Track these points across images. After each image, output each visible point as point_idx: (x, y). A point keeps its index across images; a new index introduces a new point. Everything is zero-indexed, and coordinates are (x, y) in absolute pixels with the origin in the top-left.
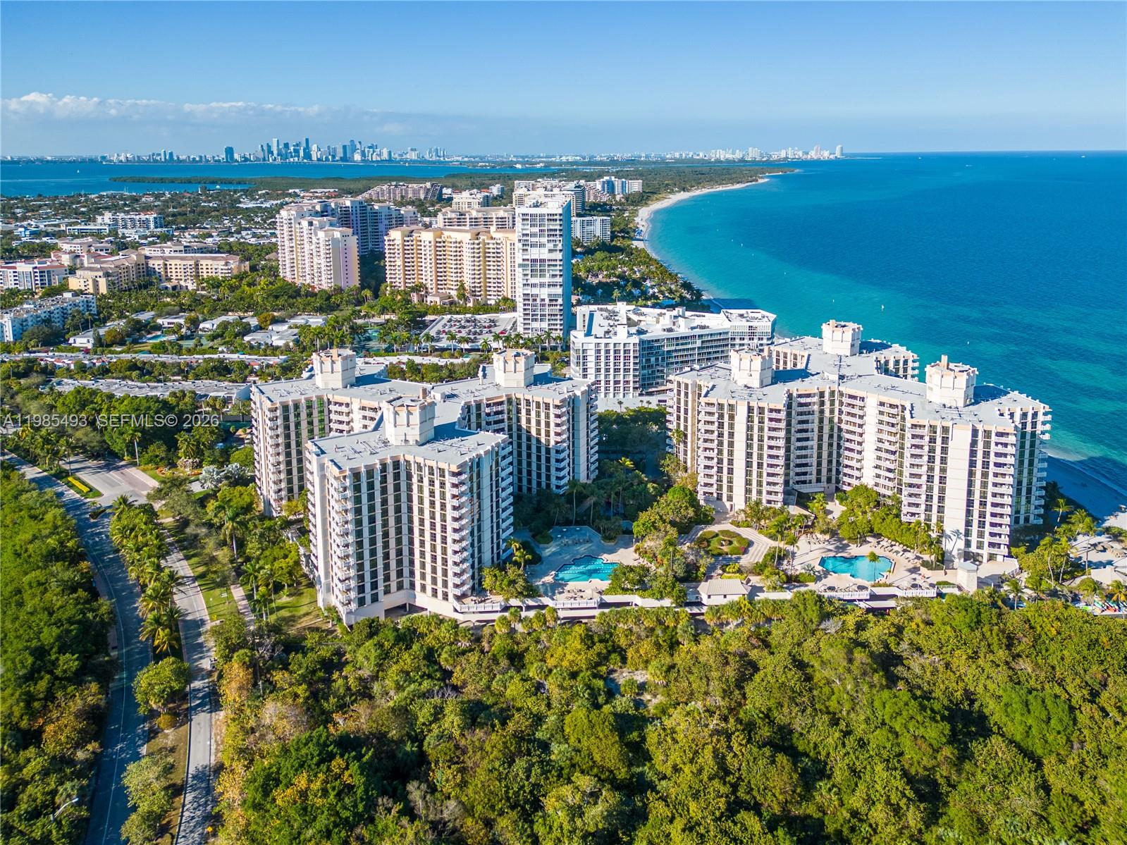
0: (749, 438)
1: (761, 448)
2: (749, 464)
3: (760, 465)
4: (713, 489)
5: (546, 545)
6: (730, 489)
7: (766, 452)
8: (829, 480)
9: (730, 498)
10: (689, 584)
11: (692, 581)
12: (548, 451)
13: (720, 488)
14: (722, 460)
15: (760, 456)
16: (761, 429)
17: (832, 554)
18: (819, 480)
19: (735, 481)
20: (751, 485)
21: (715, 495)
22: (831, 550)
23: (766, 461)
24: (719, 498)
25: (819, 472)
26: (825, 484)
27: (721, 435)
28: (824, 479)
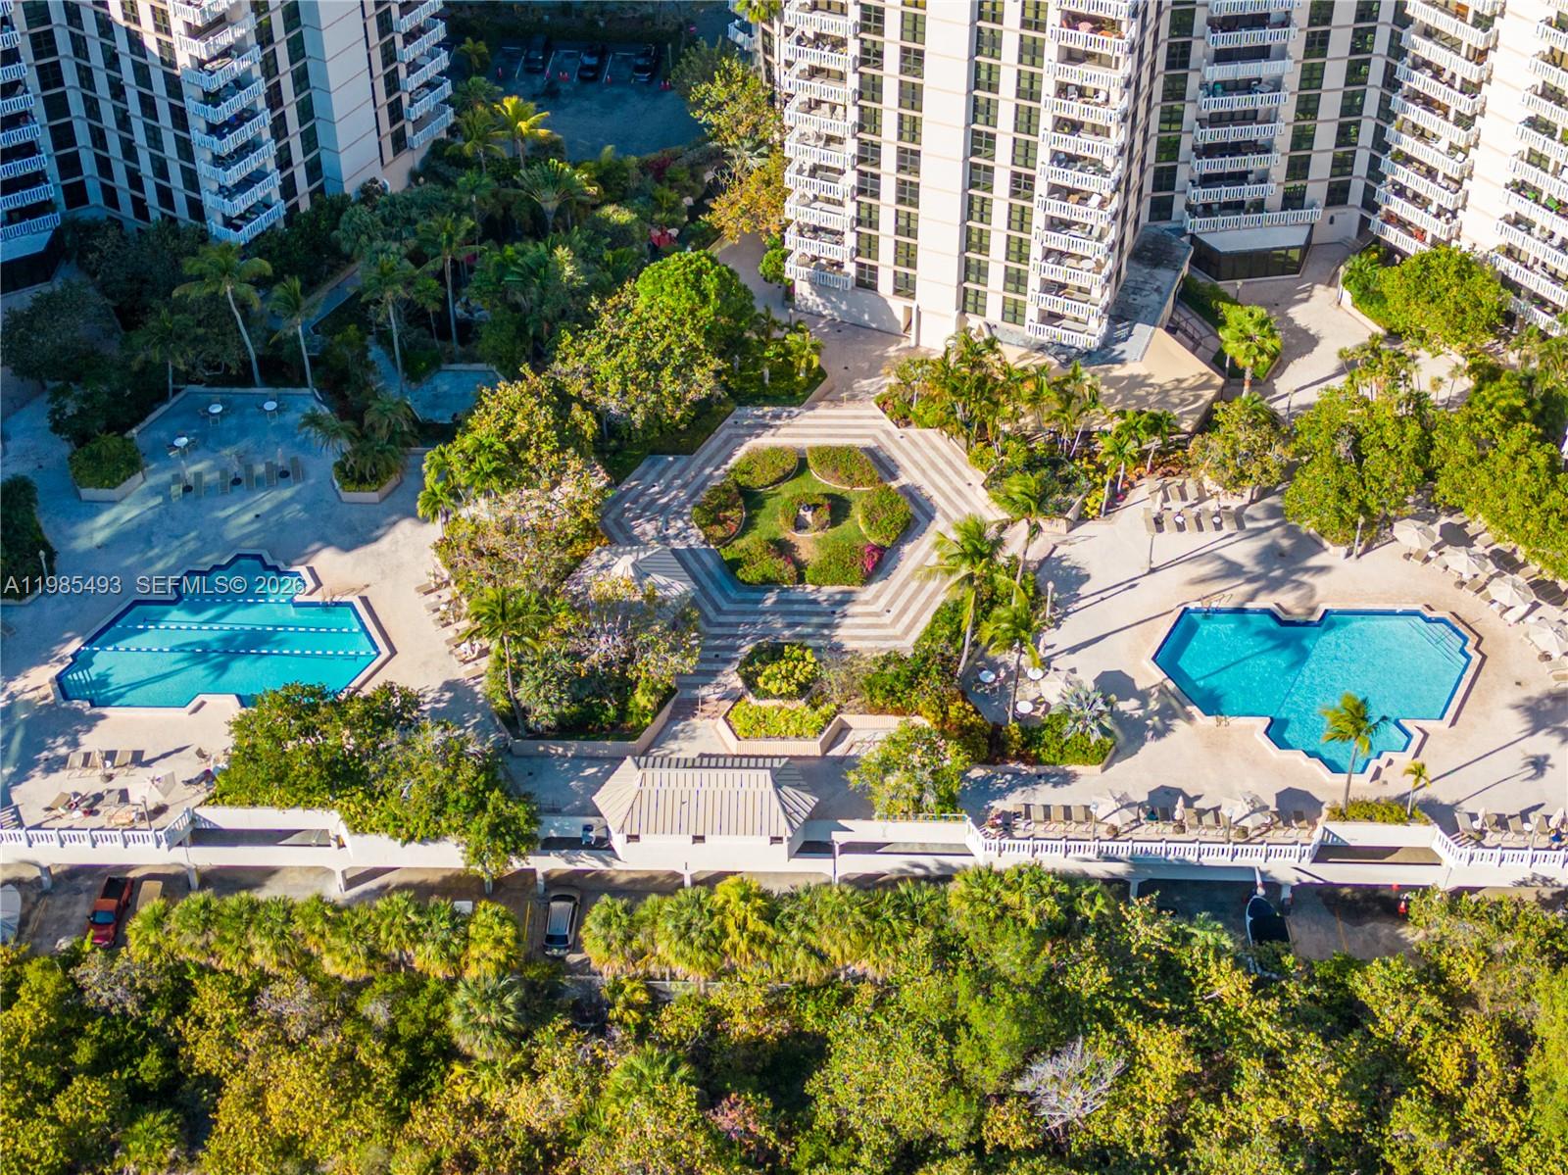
0: (982, 79)
1: (1027, 121)
2: (977, 177)
3: (1022, 185)
4: (843, 252)
5: (103, 493)
6: (907, 256)
7: (1046, 141)
8: (1337, 195)
9: (905, 287)
10: (588, 747)
11: (602, 734)
12: (174, 86)
13: (868, 246)
14: (876, 148)
15: (1024, 153)
16: (1031, 52)
17: (1234, 593)
18: (1293, 200)
19: (923, 228)
20: (983, 248)
21: (850, 269)
22: (1232, 570)
23: (1044, 175)
24: (866, 281)
25: (1298, 168)
26: (1318, 214)
27: (871, 56)
28: (1316, 191)
